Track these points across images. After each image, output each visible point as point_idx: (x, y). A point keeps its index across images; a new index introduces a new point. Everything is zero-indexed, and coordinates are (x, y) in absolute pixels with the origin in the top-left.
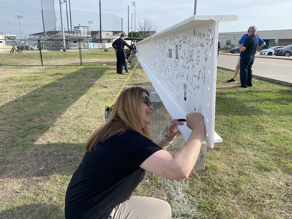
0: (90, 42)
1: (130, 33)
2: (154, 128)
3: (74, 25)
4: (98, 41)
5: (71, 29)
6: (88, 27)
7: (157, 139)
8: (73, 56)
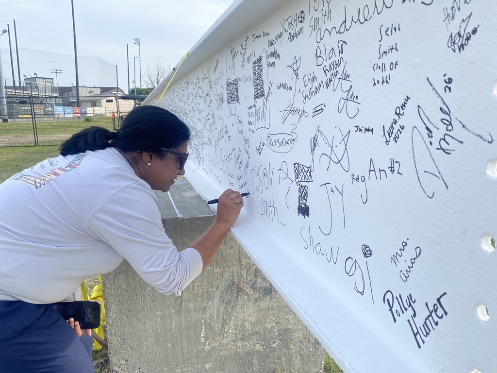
0: (57, 105)
1: (132, 89)
2: (198, 287)
3: (25, 76)
4: (72, 103)
5: (20, 82)
6: (53, 79)
7: (207, 315)
8: (23, 130)
